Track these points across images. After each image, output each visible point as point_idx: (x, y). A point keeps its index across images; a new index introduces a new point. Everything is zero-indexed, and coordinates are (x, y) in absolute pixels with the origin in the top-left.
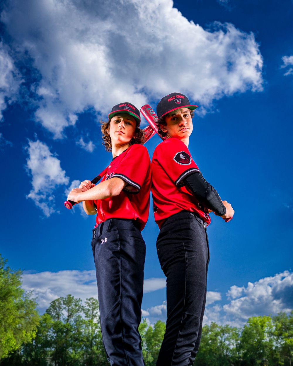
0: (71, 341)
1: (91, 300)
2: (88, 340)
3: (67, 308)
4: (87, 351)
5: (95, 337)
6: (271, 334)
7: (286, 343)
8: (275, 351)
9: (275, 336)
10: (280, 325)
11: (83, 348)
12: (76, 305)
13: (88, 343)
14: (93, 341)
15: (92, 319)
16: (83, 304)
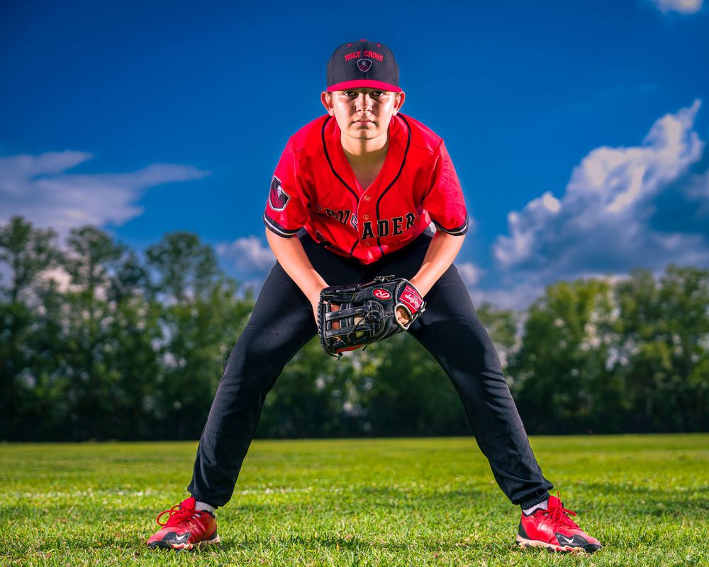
0: (28, 353)
1: (87, 235)
2: (81, 349)
3: (12, 257)
4: (76, 380)
5: (103, 339)
6: (604, 328)
7: (642, 354)
8: (613, 373)
9: (617, 332)
10: (631, 303)
11: (64, 372)
12: (39, 250)
13: (80, 357)
14: (95, 352)
15: (92, 287)
16: (60, 244)
